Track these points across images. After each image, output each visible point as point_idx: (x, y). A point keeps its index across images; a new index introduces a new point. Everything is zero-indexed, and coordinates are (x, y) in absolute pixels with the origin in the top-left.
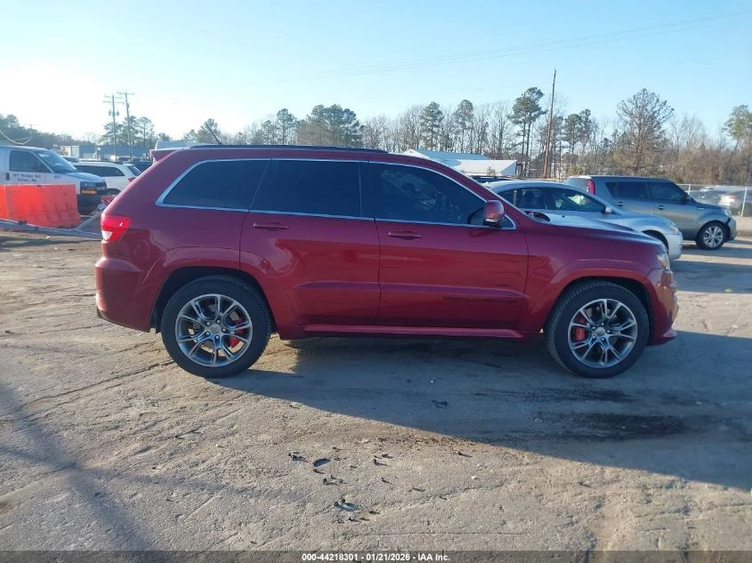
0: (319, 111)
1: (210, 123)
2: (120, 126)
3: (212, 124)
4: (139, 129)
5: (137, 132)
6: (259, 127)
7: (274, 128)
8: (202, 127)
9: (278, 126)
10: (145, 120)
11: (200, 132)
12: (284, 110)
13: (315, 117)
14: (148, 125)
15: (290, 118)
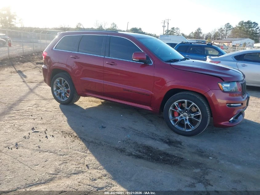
0: (242, 23)
1: (199, 29)
2: (169, 31)
3: (199, 30)
4: (175, 32)
5: (174, 33)
6: (217, 31)
7: (223, 30)
8: (196, 31)
9: (224, 30)
10: (177, 29)
11: (195, 33)
12: (228, 23)
13: (240, 26)
14: (178, 31)
15: (230, 27)
